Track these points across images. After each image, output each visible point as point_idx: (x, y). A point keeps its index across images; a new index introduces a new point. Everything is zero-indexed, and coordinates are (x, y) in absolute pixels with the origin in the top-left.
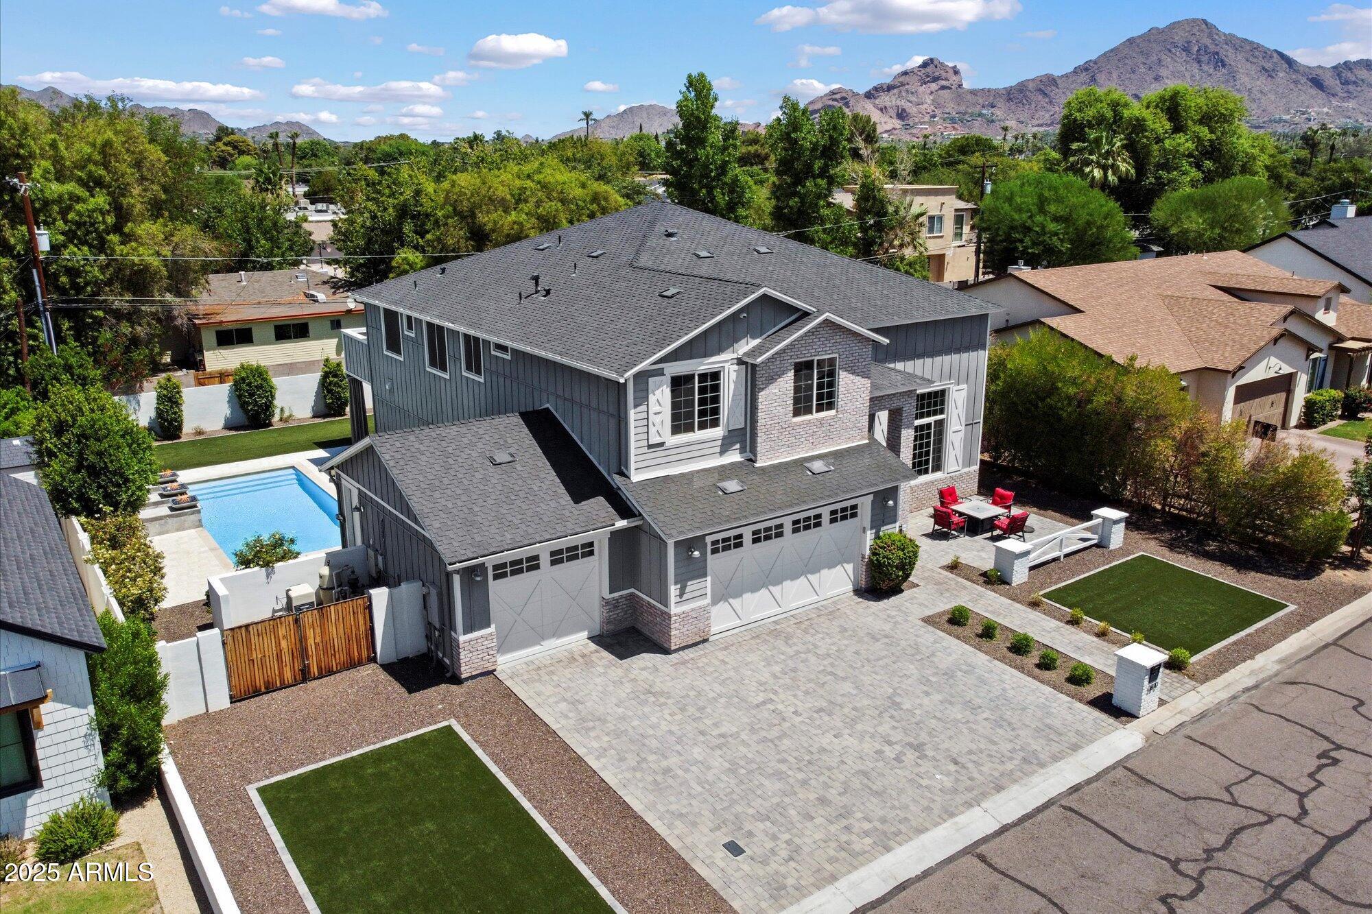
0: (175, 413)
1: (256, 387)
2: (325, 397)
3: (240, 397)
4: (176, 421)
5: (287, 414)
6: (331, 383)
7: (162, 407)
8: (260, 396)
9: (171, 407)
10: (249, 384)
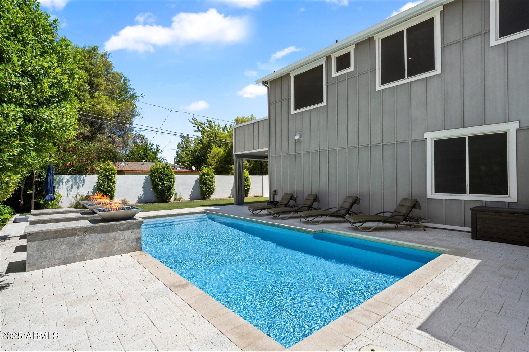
0: (109, 187)
1: (164, 174)
2: (201, 187)
3: (153, 181)
4: (109, 192)
5: (178, 197)
6: (205, 179)
7: (100, 182)
8: (167, 181)
9: (108, 183)
10: (161, 173)
